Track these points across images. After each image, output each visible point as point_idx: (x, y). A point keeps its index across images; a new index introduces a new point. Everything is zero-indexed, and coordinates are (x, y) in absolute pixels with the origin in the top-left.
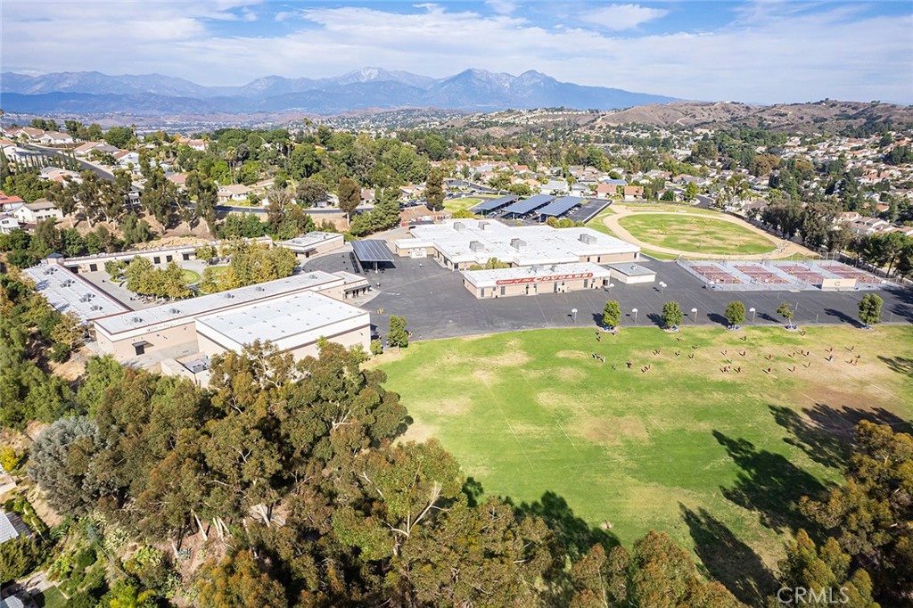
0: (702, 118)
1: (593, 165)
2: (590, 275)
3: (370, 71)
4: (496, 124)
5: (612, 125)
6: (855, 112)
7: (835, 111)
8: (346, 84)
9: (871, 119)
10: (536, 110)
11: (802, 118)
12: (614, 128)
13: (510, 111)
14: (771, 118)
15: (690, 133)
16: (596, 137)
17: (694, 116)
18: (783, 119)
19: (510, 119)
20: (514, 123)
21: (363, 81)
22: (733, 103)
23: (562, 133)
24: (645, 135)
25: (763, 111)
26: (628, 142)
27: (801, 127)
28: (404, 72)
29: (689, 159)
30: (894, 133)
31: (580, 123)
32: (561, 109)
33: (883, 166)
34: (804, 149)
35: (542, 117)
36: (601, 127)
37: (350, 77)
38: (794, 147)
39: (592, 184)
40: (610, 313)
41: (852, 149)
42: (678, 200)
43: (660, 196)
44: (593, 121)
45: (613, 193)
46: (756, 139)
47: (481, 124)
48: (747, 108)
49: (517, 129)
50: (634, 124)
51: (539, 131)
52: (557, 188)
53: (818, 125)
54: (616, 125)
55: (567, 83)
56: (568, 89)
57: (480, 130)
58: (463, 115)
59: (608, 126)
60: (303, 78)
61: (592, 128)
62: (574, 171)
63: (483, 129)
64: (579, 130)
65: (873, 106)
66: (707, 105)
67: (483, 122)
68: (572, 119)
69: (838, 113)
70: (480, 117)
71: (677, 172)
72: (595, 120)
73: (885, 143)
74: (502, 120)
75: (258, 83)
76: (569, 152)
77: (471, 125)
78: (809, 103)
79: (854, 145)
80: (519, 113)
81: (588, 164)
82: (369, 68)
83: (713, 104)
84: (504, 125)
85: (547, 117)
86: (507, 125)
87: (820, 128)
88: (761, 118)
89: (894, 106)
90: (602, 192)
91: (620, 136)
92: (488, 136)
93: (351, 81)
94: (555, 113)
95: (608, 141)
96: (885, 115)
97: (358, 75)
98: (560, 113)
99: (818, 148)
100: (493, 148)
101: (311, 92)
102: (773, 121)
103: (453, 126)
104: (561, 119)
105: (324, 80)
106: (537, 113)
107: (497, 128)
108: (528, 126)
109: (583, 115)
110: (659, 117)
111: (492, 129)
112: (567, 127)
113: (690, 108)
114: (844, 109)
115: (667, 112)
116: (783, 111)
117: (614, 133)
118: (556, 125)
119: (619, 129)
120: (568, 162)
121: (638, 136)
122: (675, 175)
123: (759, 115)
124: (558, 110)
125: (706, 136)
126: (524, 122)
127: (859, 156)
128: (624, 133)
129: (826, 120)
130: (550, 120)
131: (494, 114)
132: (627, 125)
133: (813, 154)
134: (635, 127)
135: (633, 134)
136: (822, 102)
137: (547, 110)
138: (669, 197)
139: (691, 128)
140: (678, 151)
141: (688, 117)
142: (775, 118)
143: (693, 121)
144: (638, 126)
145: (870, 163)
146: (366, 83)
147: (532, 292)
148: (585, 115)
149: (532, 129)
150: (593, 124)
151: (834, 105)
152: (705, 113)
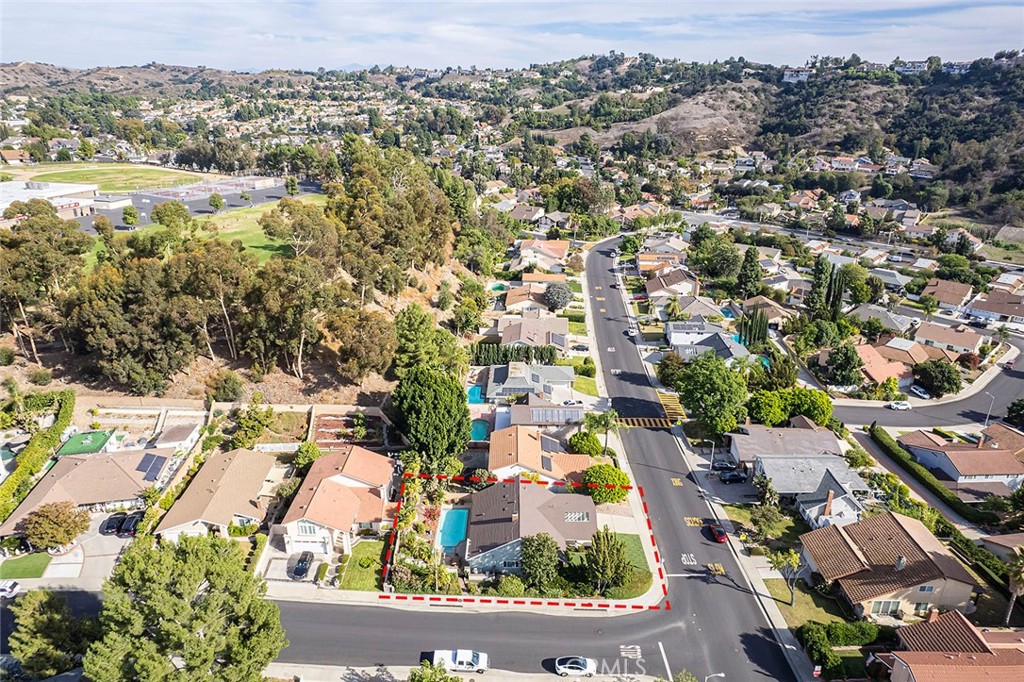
0: (8, 82)
2: (77, 204)
6: (187, 77)
7: (168, 75)
9: (206, 84)
11: (136, 83)
14: (101, 82)
18: (116, 83)
22: (40, 64)
25: (87, 75)
27: (141, 91)
34: (161, 112)
38: (148, 111)
40: (130, 214)
41: (205, 110)
46: (103, 104)
48: (63, 70)
53: (158, 89)
65: (201, 71)
66: (6, 66)
69: (171, 77)
71: (46, 137)
73: (228, 104)
78: (135, 66)
79: (204, 106)
83: (16, 64)
87: (161, 93)
88: (89, 82)
89: (219, 71)
96: (215, 79)
102: (106, 86)
114: (174, 73)
116: (112, 75)
122: (48, 140)
123: (85, 79)
127: (213, 116)
129: (162, 84)
136: (149, 65)
142: (107, 82)
145: (225, 121)
151: (163, 70)
152: (9, 77)
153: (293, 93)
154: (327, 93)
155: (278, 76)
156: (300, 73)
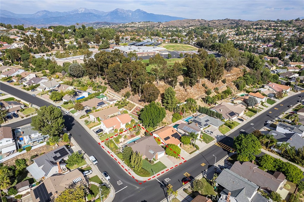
0: (192, 24)
1: (158, 36)
2: (155, 52)
3: (82, 9)
4: (128, 27)
5: (165, 26)
6: (234, 22)
7: (229, 22)
8: (74, 14)
10: (141, 22)
11: (220, 24)
12: (165, 27)
13: (132, 23)
14: (211, 24)
15: (188, 28)
16: (160, 30)
17: (190, 24)
18: (215, 24)
19: (133, 25)
20: (134, 26)
21: (80, 13)
22: (202, 19)
23: (149, 29)
24: (174, 29)
25: (209, 22)
26: (169, 31)
27: (219, 26)
28: (94, 9)
29: (186, 35)
30: (241, 28)
31: (155, 26)
32: (149, 22)
33: (235, 36)
34: (217, 32)
35: (143, 24)
36: (161, 27)
37: (74, 11)
38: (215, 31)
39: (157, 40)
41: (229, 32)
42: (179, 42)
43: (174, 42)
44: (159, 25)
45: (162, 41)
46: (205, 29)
47: (123, 27)
48: (205, 21)
49: (135, 28)
50: (171, 26)
51: (142, 29)
52: (148, 41)
53: (224, 26)
54: (166, 27)
55: (151, 13)
56: (151, 15)
57: (123, 29)
58: (117, 24)
59: (163, 27)
60: (57, 12)
61: (159, 27)
62: (152, 37)
63: (124, 28)
64: (155, 28)
65: (239, 21)
66: (193, 20)
67: (124, 26)
68: (153, 25)
69: (230, 22)
70: (123, 25)
71: (180, 37)
72: (160, 25)
74: (130, 26)
75: (39, 13)
76: (151, 32)
77: (120, 27)
78: (222, 20)
79: (230, 31)
80: (135, 23)
81: (156, 36)
82: (81, 8)
83: (195, 20)
84: (130, 27)
85: (144, 24)
86: (132, 27)
87: (224, 27)
88: (209, 24)
89: (244, 21)
90: (159, 41)
91: (167, 30)
92: (127, 30)
93: (75, 13)
94: (147, 23)
95: (163, 31)
96: (241, 23)
97: (77, 10)
98: (149, 23)
99: (221, 32)
100: (129, 33)
101: (61, 17)
102: (212, 25)
103: (114, 28)
104: (149, 25)
105: (65, 12)
106: (141, 23)
107: (129, 28)
108: (139, 27)
109: (156, 23)
110: (179, 24)
111: (127, 28)
112: (151, 27)
113: (188, 21)
115: (182, 22)
116: (215, 22)
117: (165, 29)
118: (148, 27)
119: (167, 28)
120: (151, 35)
121: (172, 29)
122: (179, 38)
123: (208, 23)
124: (148, 22)
125: (192, 29)
126: (137, 26)
128: (168, 29)
129: (226, 24)
130: (145, 25)
131: (127, 24)
132: (169, 26)
133: (219, 33)
134: (172, 27)
135: (171, 29)
136: (226, 19)
137: (144, 22)
138: (176, 42)
139: (188, 27)
140: (183, 33)
141: (188, 24)
142: (213, 24)
143: (189, 25)
144: (173, 27)
145: (232, 35)
146: (80, 14)
147: (143, 55)
148: (157, 24)
149: (140, 28)
150: (159, 26)
151: (229, 20)
152: (193, 23)
153: (260, 28)
154: (273, 28)
155: (261, 22)
156: (269, 21)
